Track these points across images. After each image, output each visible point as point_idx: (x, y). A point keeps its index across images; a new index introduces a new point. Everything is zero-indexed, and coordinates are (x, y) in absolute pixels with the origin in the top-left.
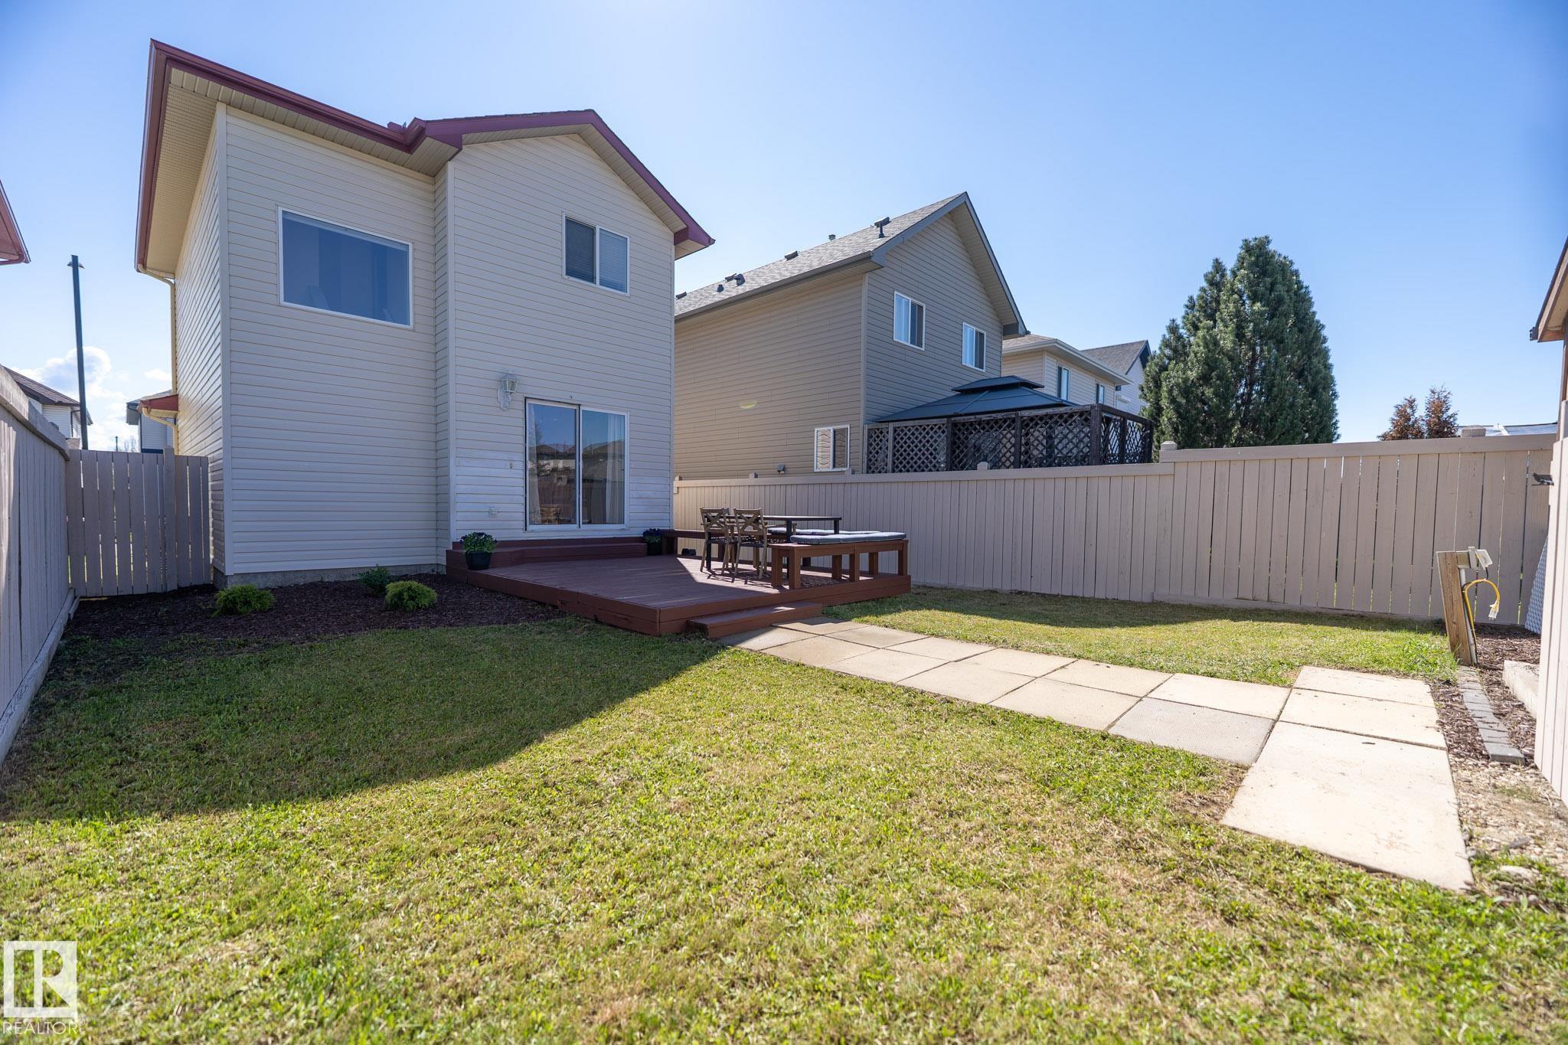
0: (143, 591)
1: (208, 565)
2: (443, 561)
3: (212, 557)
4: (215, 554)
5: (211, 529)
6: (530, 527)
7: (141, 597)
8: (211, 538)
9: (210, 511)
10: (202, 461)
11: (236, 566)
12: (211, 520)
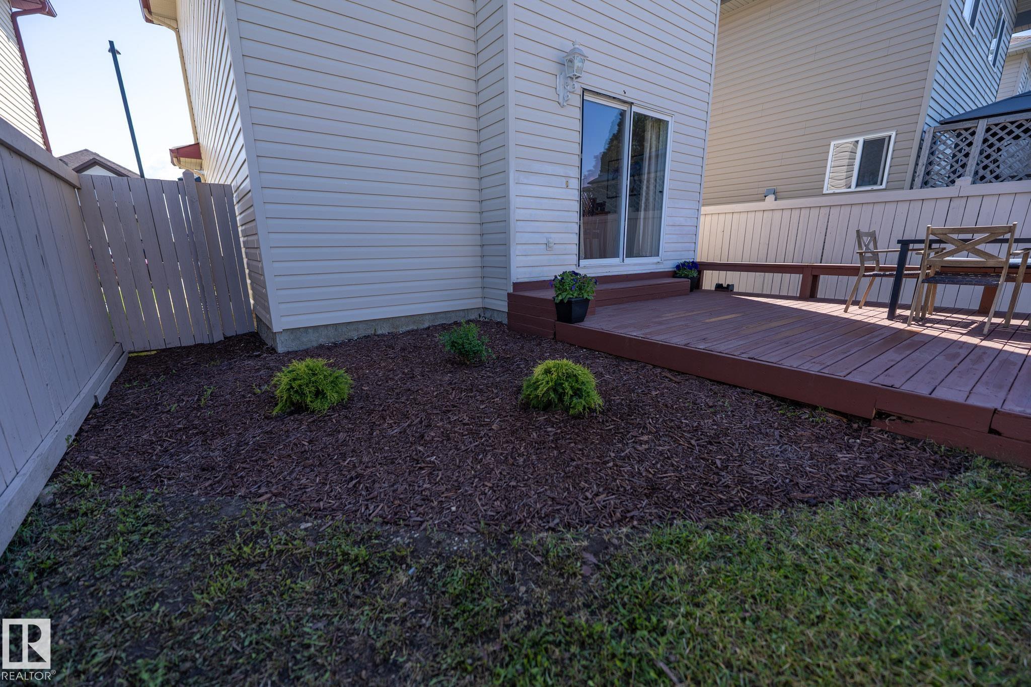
0: (190, 342)
1: (250, 312)
2: (503, 306)
3: (252, 302)
4: (254, 299)
5: (247, 271)
6: (583, 262)
7: (188, 350)
8: (249, 281)
9: (243, 250)
10: (225, 190)
11: (284, 319)
12: (245, 260)
